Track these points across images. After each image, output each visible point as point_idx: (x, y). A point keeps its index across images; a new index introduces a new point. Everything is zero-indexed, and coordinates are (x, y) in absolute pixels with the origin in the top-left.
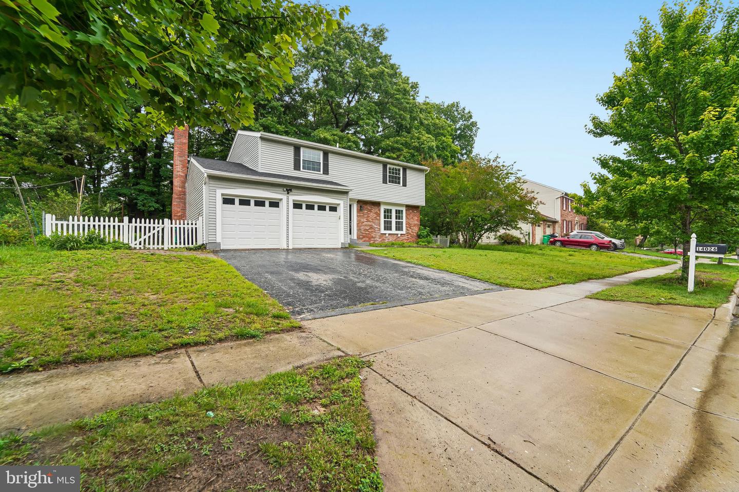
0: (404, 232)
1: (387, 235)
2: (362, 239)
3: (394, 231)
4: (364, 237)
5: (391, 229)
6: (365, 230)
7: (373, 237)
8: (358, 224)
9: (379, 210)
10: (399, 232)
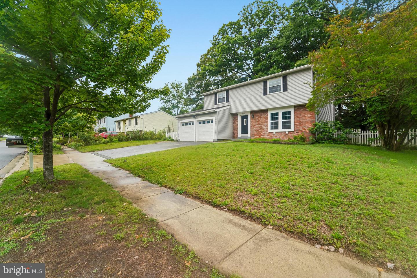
0: (292, 129)
1: (274, 133)
2: (254, 136)
3: (280, 129)
4: (255, 135)
5: (277, 128)
6: (257, 130)
7: (262, 135)
8: (251, 127)
9: (268, 115)
10: (287, 130)
